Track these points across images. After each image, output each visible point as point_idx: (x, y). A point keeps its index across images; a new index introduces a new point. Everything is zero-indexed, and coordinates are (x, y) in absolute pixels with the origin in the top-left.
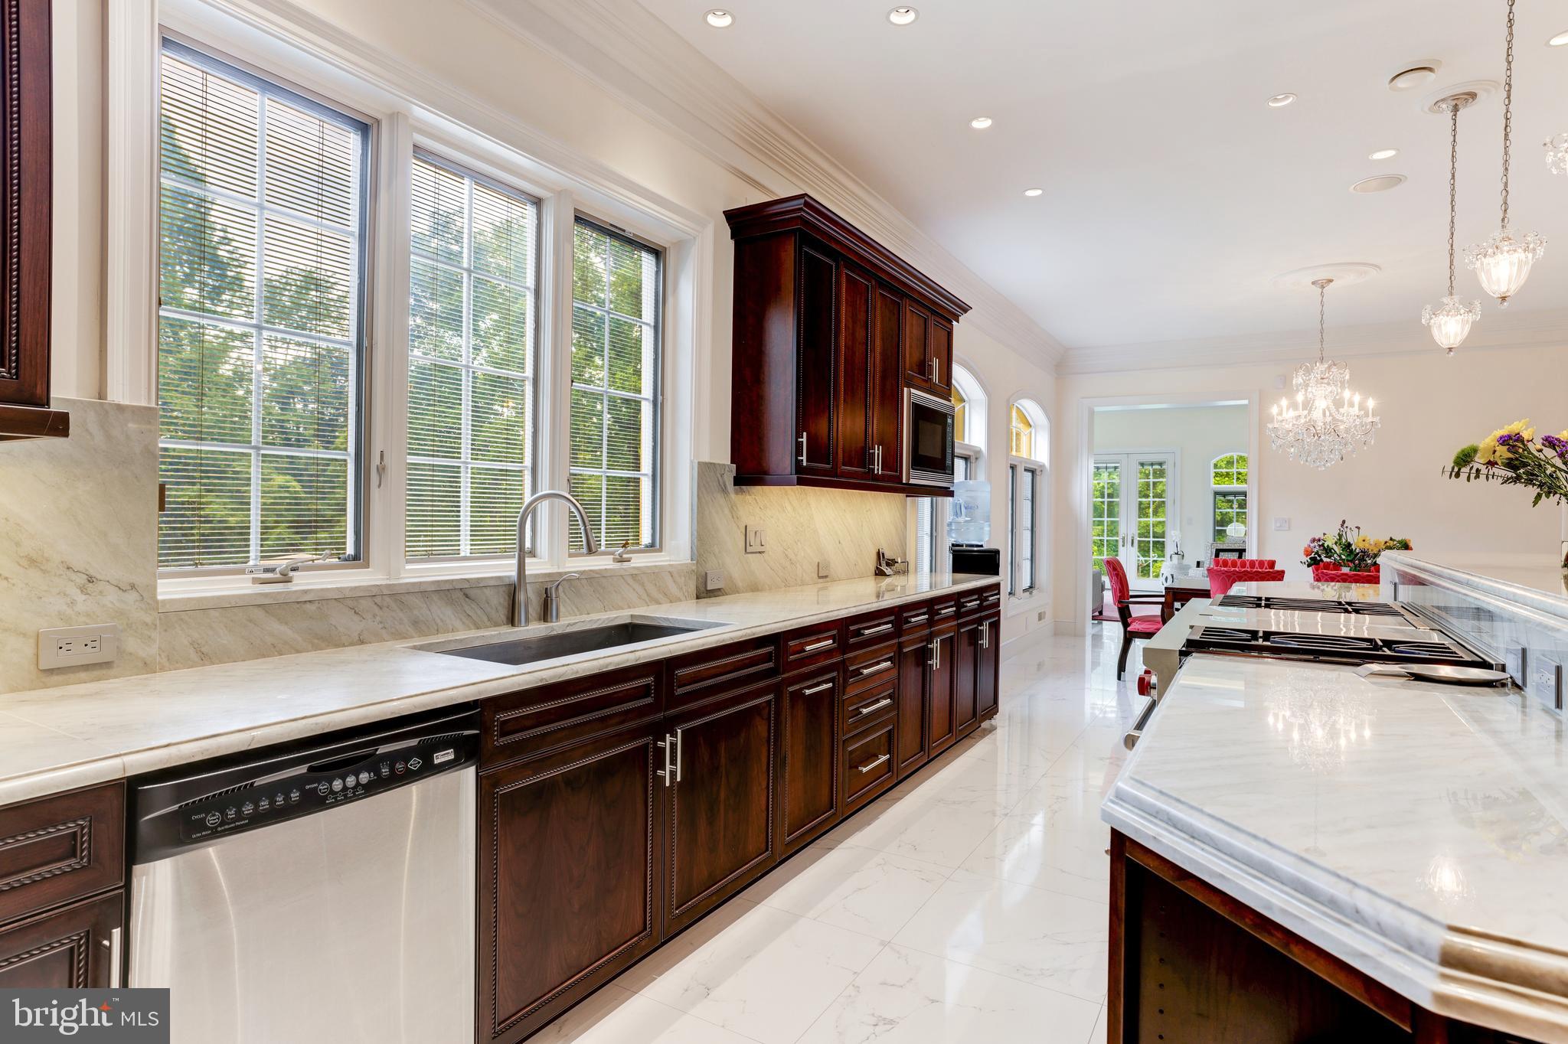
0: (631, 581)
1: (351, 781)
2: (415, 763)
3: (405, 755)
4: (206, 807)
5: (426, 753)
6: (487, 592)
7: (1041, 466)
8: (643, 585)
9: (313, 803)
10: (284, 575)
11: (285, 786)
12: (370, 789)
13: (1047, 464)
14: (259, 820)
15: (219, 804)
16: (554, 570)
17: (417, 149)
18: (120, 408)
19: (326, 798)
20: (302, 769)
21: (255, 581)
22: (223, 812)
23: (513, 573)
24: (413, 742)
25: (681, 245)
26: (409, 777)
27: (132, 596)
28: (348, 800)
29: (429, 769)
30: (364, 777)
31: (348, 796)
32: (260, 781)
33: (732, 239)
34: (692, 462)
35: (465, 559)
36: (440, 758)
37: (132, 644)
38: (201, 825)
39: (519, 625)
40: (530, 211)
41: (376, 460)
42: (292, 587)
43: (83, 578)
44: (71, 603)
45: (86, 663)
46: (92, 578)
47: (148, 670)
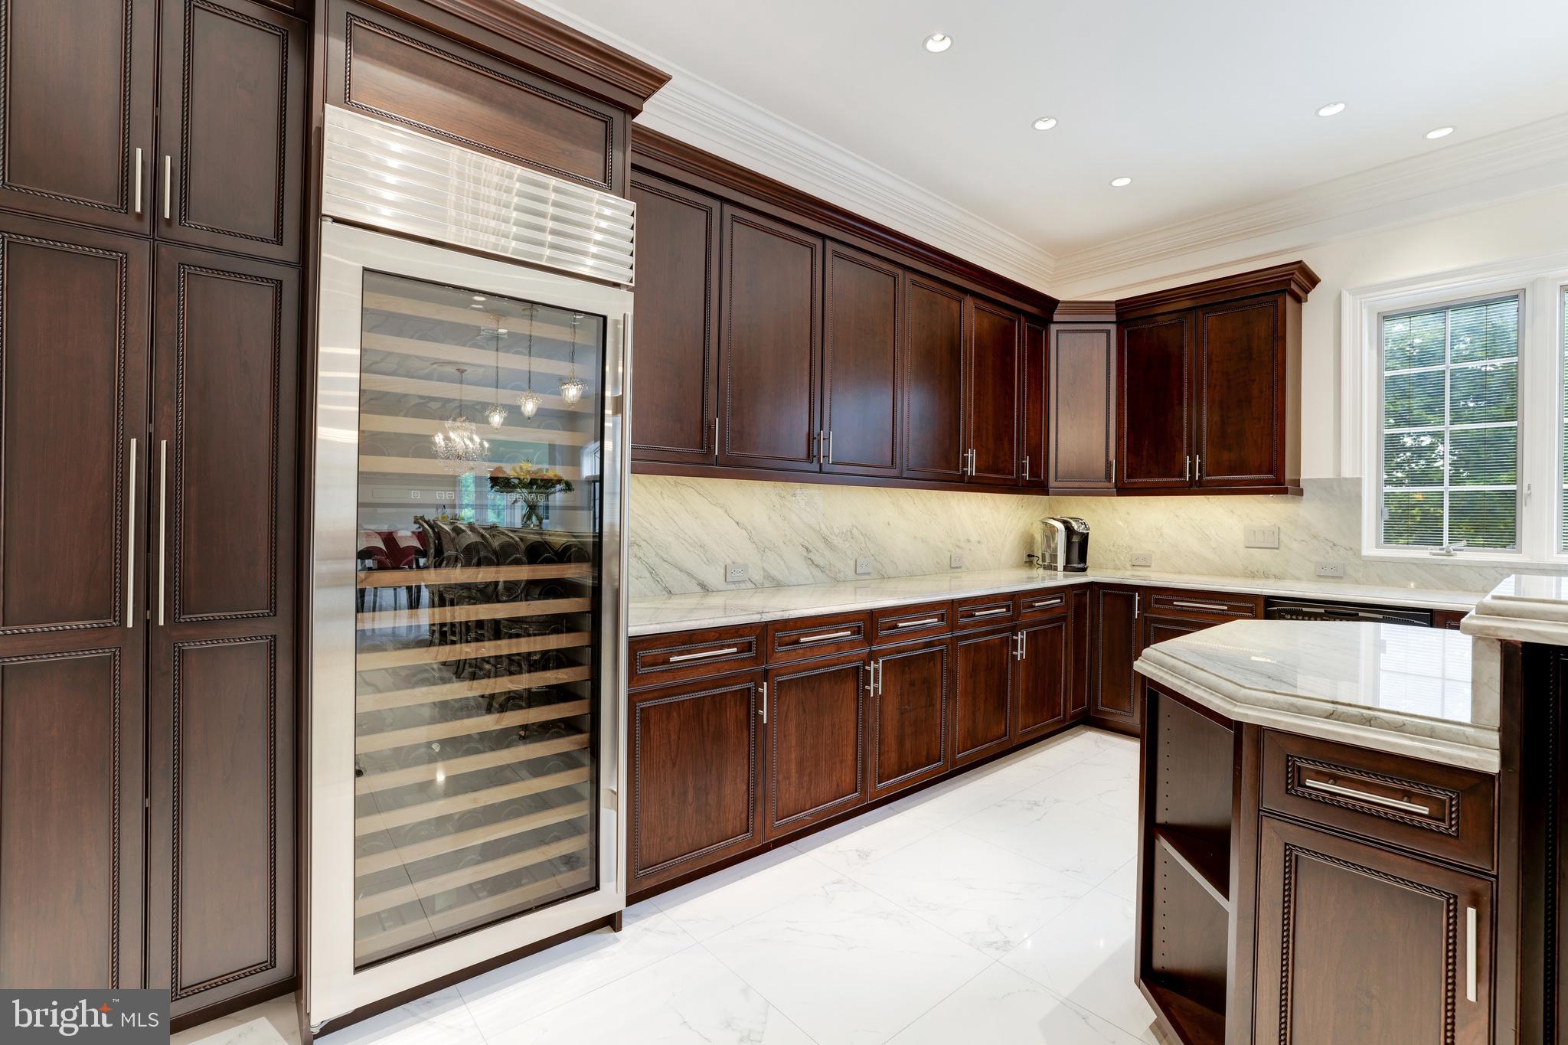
4: (1285, 611)
10: (1448, 552)
15: (1289, 612)
18: (1345, 479)
20: (1322, 611)
21: (1431, 553)
27: (1351, 552)
32: (1305, 609)
37: (1351, 571)
42: (1451, 558)
43: (1331, 545)
44: (1328, 553)
45: (1333, 577)
46: (1334, 545)
47: (1357, 582)
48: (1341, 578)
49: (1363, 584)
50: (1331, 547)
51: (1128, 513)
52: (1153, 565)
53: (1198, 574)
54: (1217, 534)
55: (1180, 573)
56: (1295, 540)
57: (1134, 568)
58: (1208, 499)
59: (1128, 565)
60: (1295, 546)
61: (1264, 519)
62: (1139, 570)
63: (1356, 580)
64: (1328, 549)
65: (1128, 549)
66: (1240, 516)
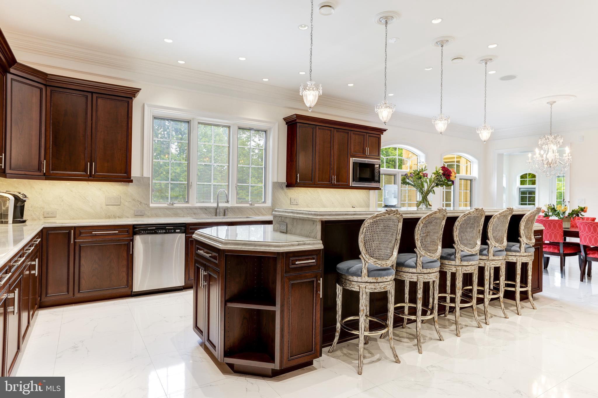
0: (250, 210)
1: (162, 231)
2: (173, 231)
3: (171, 229)
4: (141, 230)
5: (175, 230)
6: (211, 209)
7: (475, 178)
8: (254, 211)
9: (156, 233)
10: (172, 204)
11: (152, 230)
12: (165, 233)
13: (477, 177)
14: (148, 233)
15: (143, 230)
16: (232, 206)
17: (199, 123)
18: (145, 177)
19: (158, 233)
20: (155, 228)
21: (167, 205)
22: (144, 231)
23: (216, 206)
24: (172, 227)
25: (270, 129)
26: (171, 233)
27: (146, 206)
28: (161, 234)
29: (175, 232)
30: (164, 231)
31: (161, 233)
32: (149, 228)
33: (286, 124)
34: (271, 182)
35: (212, 203)
36: (177, 231)
37: (146, 213)
38: (141, 232)
39: (217, 216)
40: (228, 129)
41: (190, 184)
42: (173, 206)
43: (140, 203)
44: (138, 206)
45: (140, 215)
46: (141, 203)
47: (148, 217)
48: (143, 215)
49: (151, 217)
50: (140, 204)
51: (42, 189)
52: (57, 216)
53: (83, 219)
54: (93, 200)
55: (73, 219)
56: (127, 201)
57: (45, 219)
58: (88, 183)
59: (41, 217)
60: (126, 204)
61: (114, 193)
62: (49, 220)
63: (148, 216)
64: (139, 204)
65: (42, 209)
66: (103, 191)
